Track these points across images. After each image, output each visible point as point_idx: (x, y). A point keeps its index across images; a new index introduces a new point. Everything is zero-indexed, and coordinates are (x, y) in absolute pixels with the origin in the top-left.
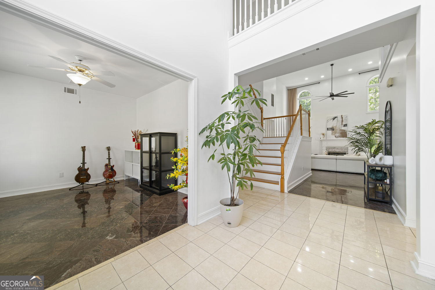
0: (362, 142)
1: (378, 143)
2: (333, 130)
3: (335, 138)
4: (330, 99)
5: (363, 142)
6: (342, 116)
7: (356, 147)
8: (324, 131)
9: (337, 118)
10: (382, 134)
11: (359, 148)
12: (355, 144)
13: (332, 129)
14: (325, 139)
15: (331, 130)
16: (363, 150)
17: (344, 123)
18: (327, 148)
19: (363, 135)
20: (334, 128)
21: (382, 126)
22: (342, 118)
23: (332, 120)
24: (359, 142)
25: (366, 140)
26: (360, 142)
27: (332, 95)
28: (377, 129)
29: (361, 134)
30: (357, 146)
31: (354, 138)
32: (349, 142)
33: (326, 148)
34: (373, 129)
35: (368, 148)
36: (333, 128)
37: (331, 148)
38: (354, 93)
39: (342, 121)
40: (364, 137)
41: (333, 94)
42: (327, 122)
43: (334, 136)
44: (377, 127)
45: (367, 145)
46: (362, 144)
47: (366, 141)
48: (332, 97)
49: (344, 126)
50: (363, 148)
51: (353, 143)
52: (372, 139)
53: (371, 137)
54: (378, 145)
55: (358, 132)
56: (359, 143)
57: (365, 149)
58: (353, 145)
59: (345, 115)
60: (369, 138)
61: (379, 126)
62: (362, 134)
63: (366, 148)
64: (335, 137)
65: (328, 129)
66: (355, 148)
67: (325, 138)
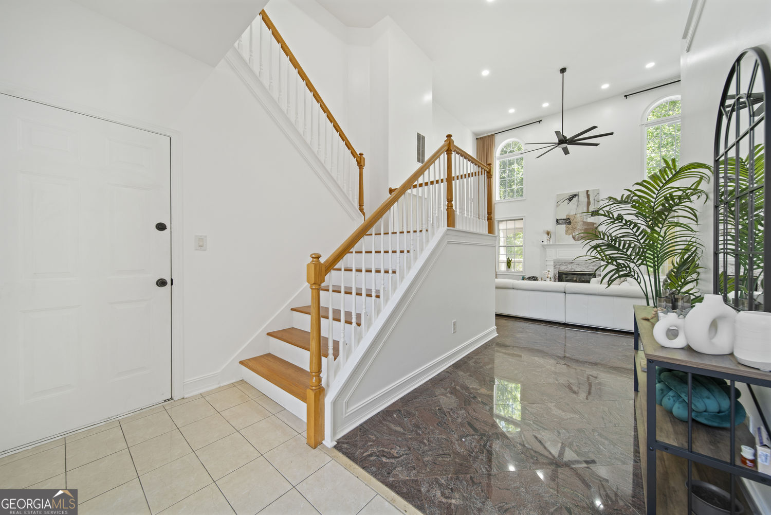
0: (629, 246)
1: (683, 247)
2: (569, 223)
3: (573, 242)
4: (559, 150)
5: (632, 245)
6: (587, 191)
7: (609, 263)
8: (551, 225)
9: (577, 197)
10: (695, 216)
11: (618, 265)
12: (607, 253)
13: (567, 221)
14: (551, 243)
15: (564, 224)
16: (630, 272)
17: (592, 209)
18: (557, 263)
19: (631, 222)
20: (572, 218)
21: (697, 186)
22: (588, 196)
23: (567, 201)
24: (617, 245)
25: (640, 238)
26: (621, 248)
27: (563, 141)
28: (680, 198)
29: (624, 222)
30: (611, 258)
31: (604, 235)
32: (588, 247)
33: (554, 262)
34: (666, 198)
35: (648, 266)
36: (569, 219)
37: (565, 263)
38: (612, 134)
39: (589, 203)
40: (635, 230)
41: (565, 137)
42: (557, 206)
43: (571, 236)
44: (680, 193)
45: (645, 257)
46: (629, 253)
47: (642, 241)
48: (564, 145)
49: (592, 215)
50: (632, 265)
51: (599, 249)
52: (662, 234)
53: (656, 228)
54: (683, 254)
55: (616, 215)
56: (618, 249)
57: (636, 268)
58: (599, 256)
59: (594, 190)
60: (649, 230)
61: (689, 189)
62: (626, 221)
63: (640, 265)
64: (574, 238)
65: (557, 221)
66: (607, 266)
67: (551, 241)
